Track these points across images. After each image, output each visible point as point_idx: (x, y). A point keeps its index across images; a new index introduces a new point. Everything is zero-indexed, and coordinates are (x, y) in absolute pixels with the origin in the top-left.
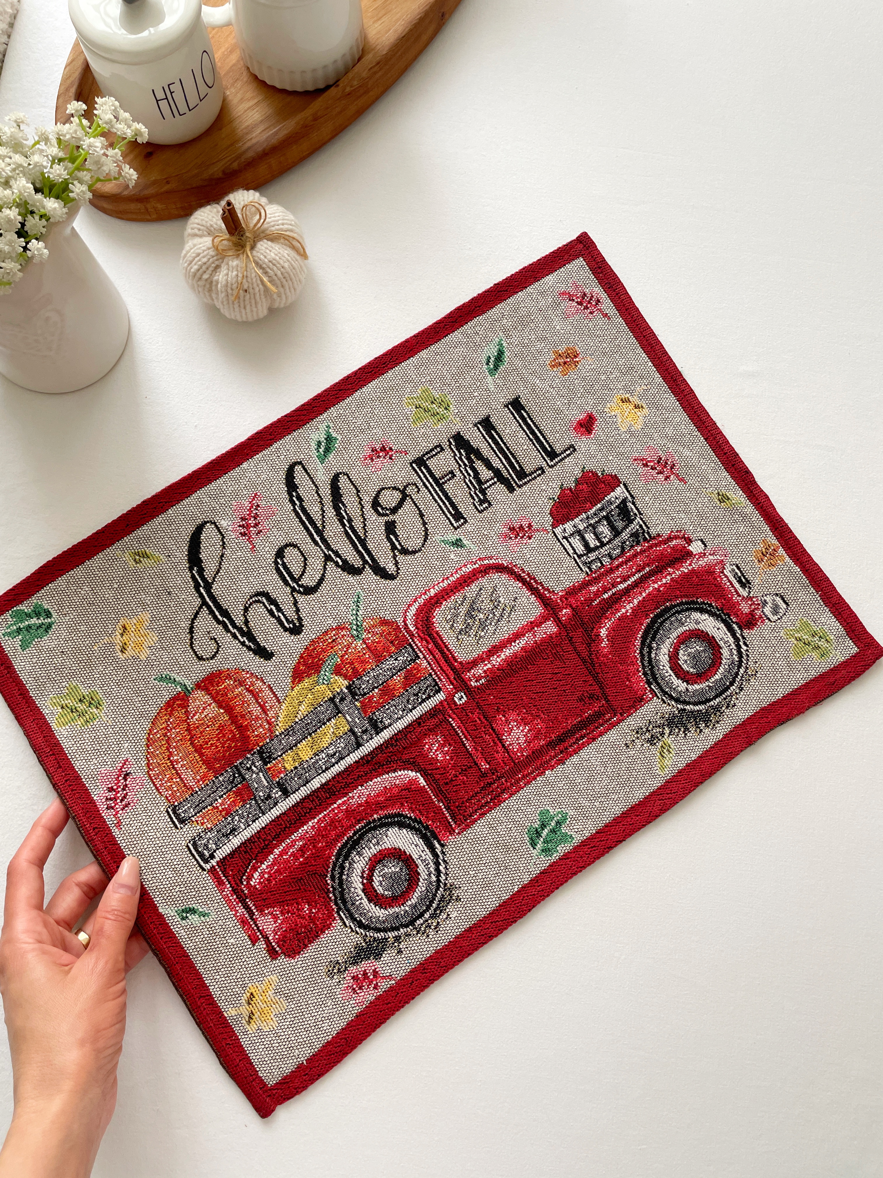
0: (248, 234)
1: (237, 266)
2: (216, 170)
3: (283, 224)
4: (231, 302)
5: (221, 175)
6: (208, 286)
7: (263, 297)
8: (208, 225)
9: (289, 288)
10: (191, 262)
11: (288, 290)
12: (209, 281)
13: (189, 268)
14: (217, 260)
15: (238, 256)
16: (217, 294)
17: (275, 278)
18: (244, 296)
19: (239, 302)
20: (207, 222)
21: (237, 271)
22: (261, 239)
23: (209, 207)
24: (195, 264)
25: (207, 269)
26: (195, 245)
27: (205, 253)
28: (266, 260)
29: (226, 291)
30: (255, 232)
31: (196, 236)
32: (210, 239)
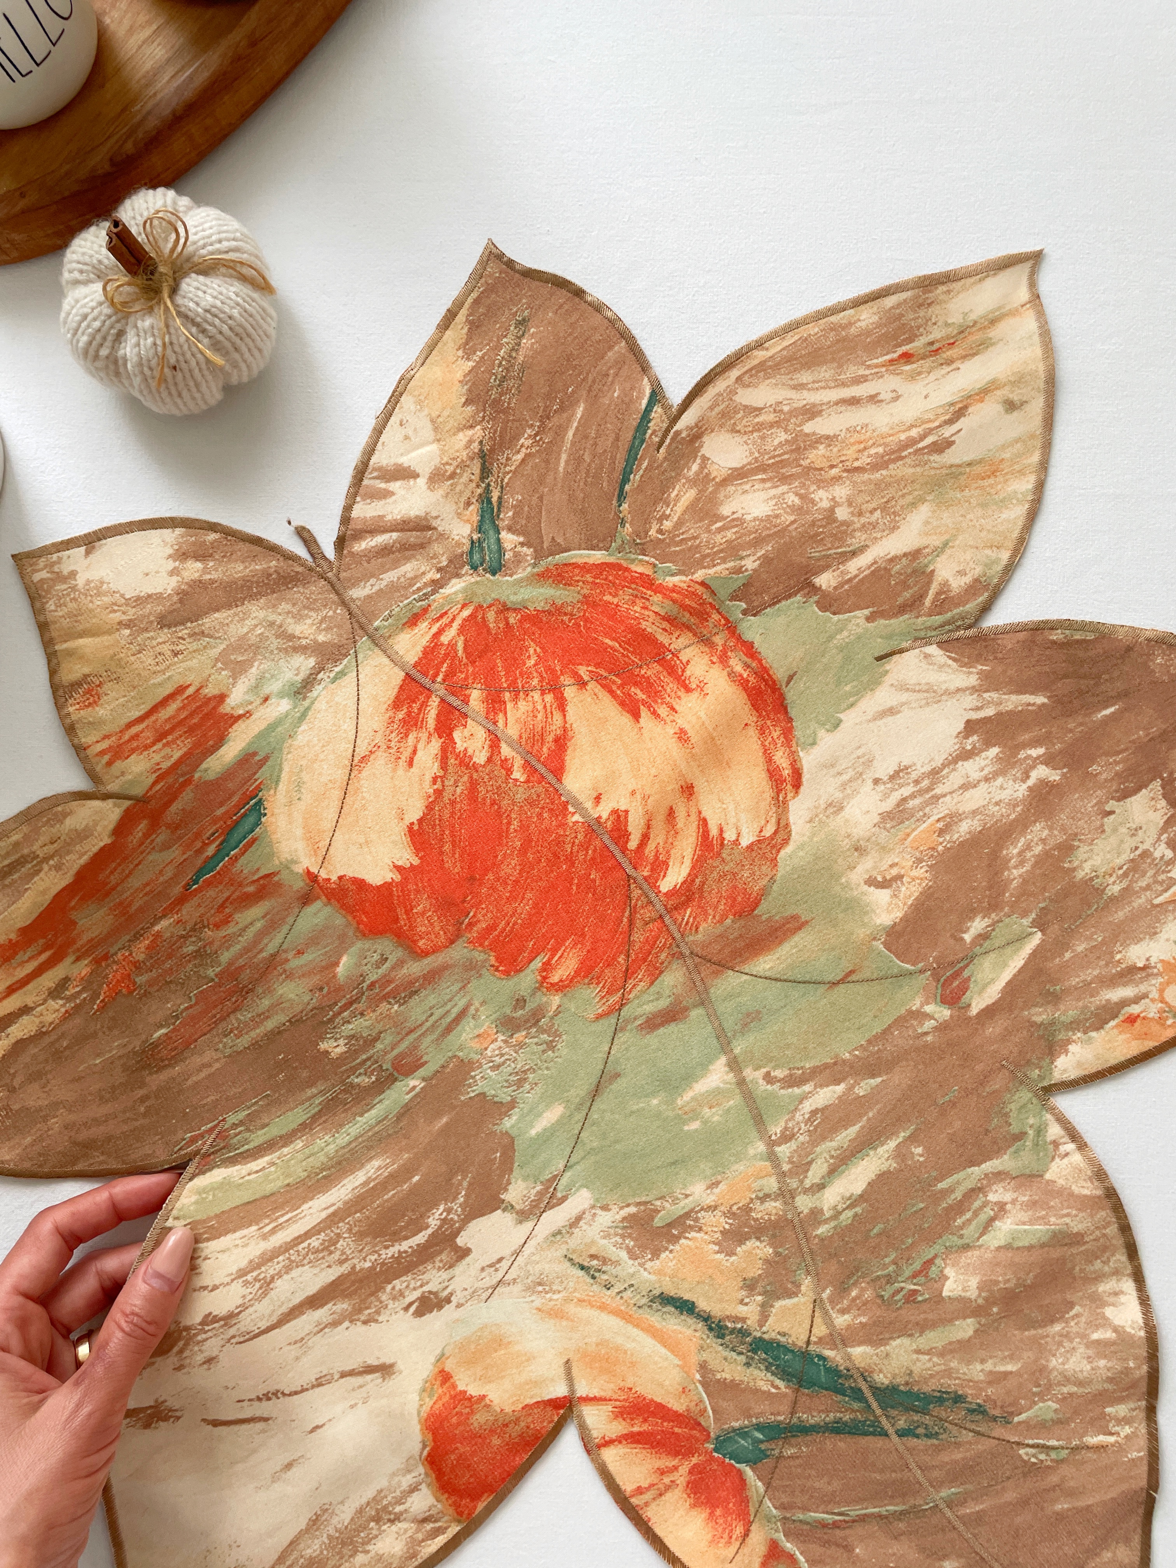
0: (162, 269)
1: (153, 327)
2: (99, 161)
3: (220, 241)
4: (154, 390)
5: (107, 167)
6: (112, 367)
7: (206, 373)
8: (95, 261)
9: (249, 350)
10: (77, 330)
11: (246, 354)
12: (112, 359)
13: (74, 341)
14: (118, 321)
15: (150, 310)
16: (129, 377)
17: (220, 337)
18: (174, 377)
19: (168, 388)
20: (91, 256)
21: (154, 335)
22: (186, 274)
23: (93, 229)
24: (83, 334)
26: (77, 301)
27: (96, 312)
28: (200, 310)
29: (142, 372)
30: (173, 263)
31: (77, 284)
32: (100, 287)
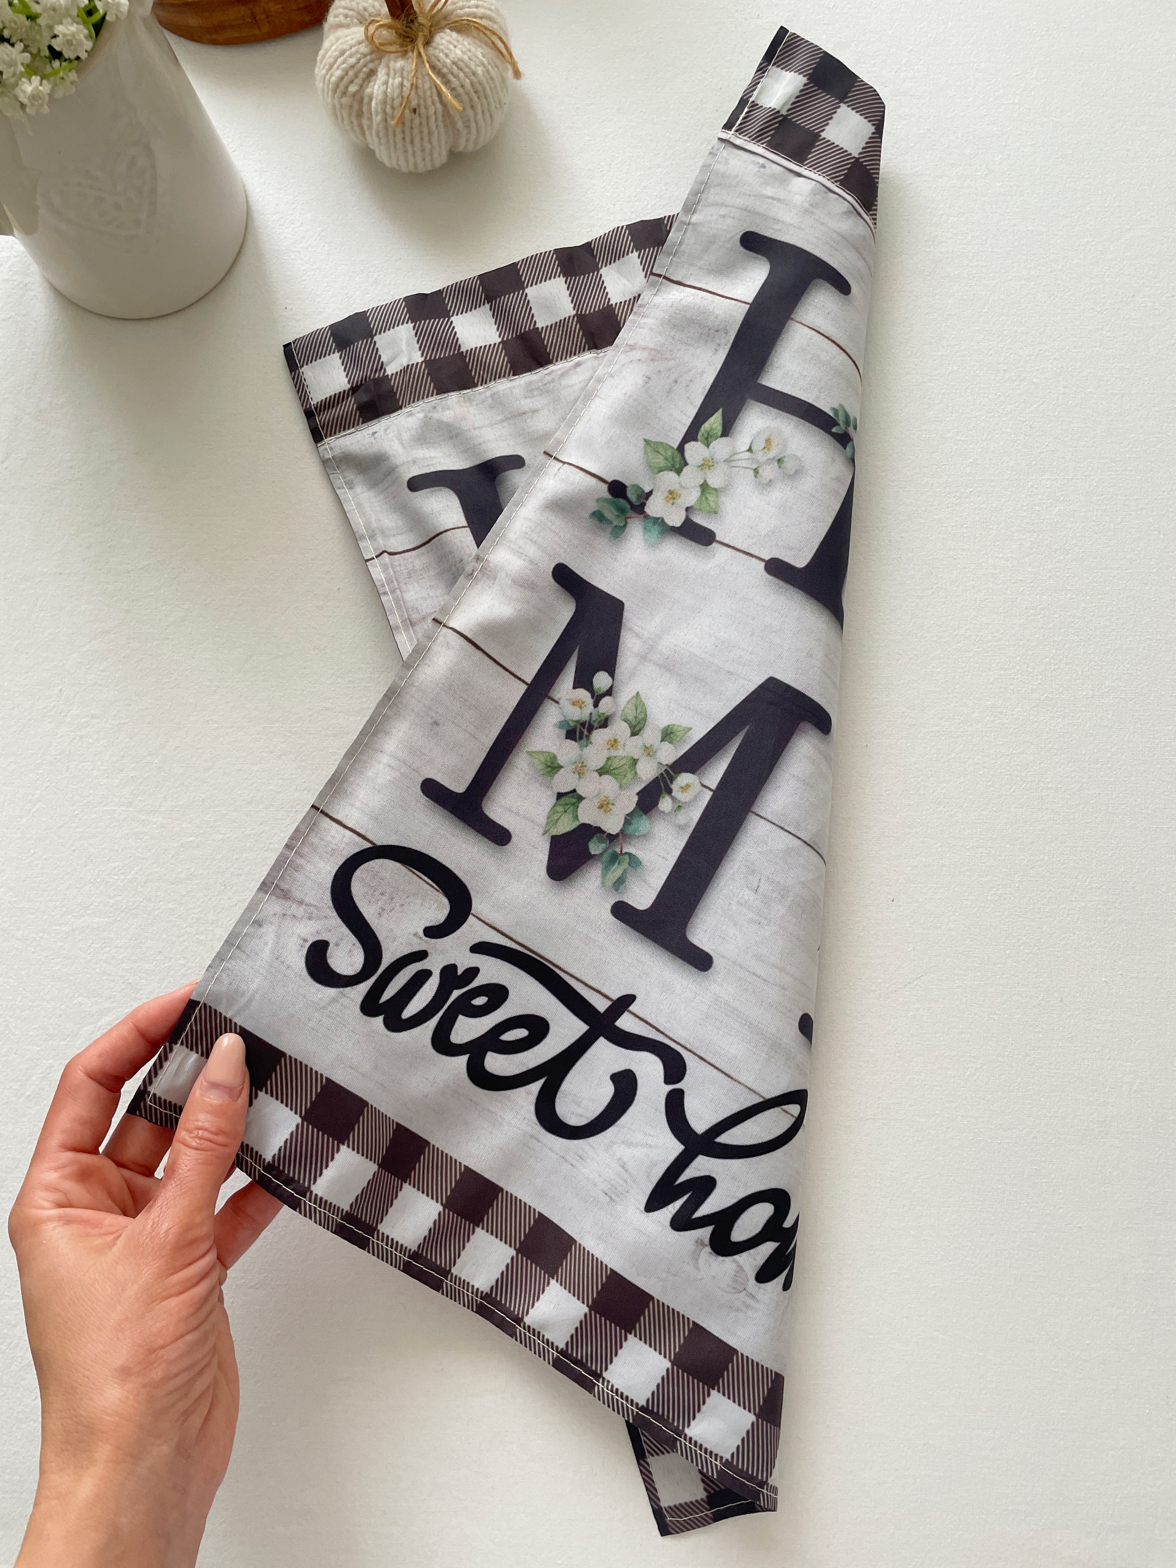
0: (421, 19)
1: (403, 69)
4: (391, 133)
6: (356, 106)
7: (441, 124)
8: (361, 8)
9: (483, 112)
10: (333, 65)
11: (479, 115)
12: (358, 97)
13: (328, 78)
14: (372, 61)
15: (404, 54)
16: (370, 119)
17: (461, 90)
18: (412, 121)
19: (403, 132)
20: (358, 4)
21: (402, 76)
22: (441, 29)
24: (338, 68)
26: (338, 39)
27: (354, 49)
28: (448, 62)
29: (385, 112)
30: (433, 17)
31: (341, 26)
32: (362, 29)
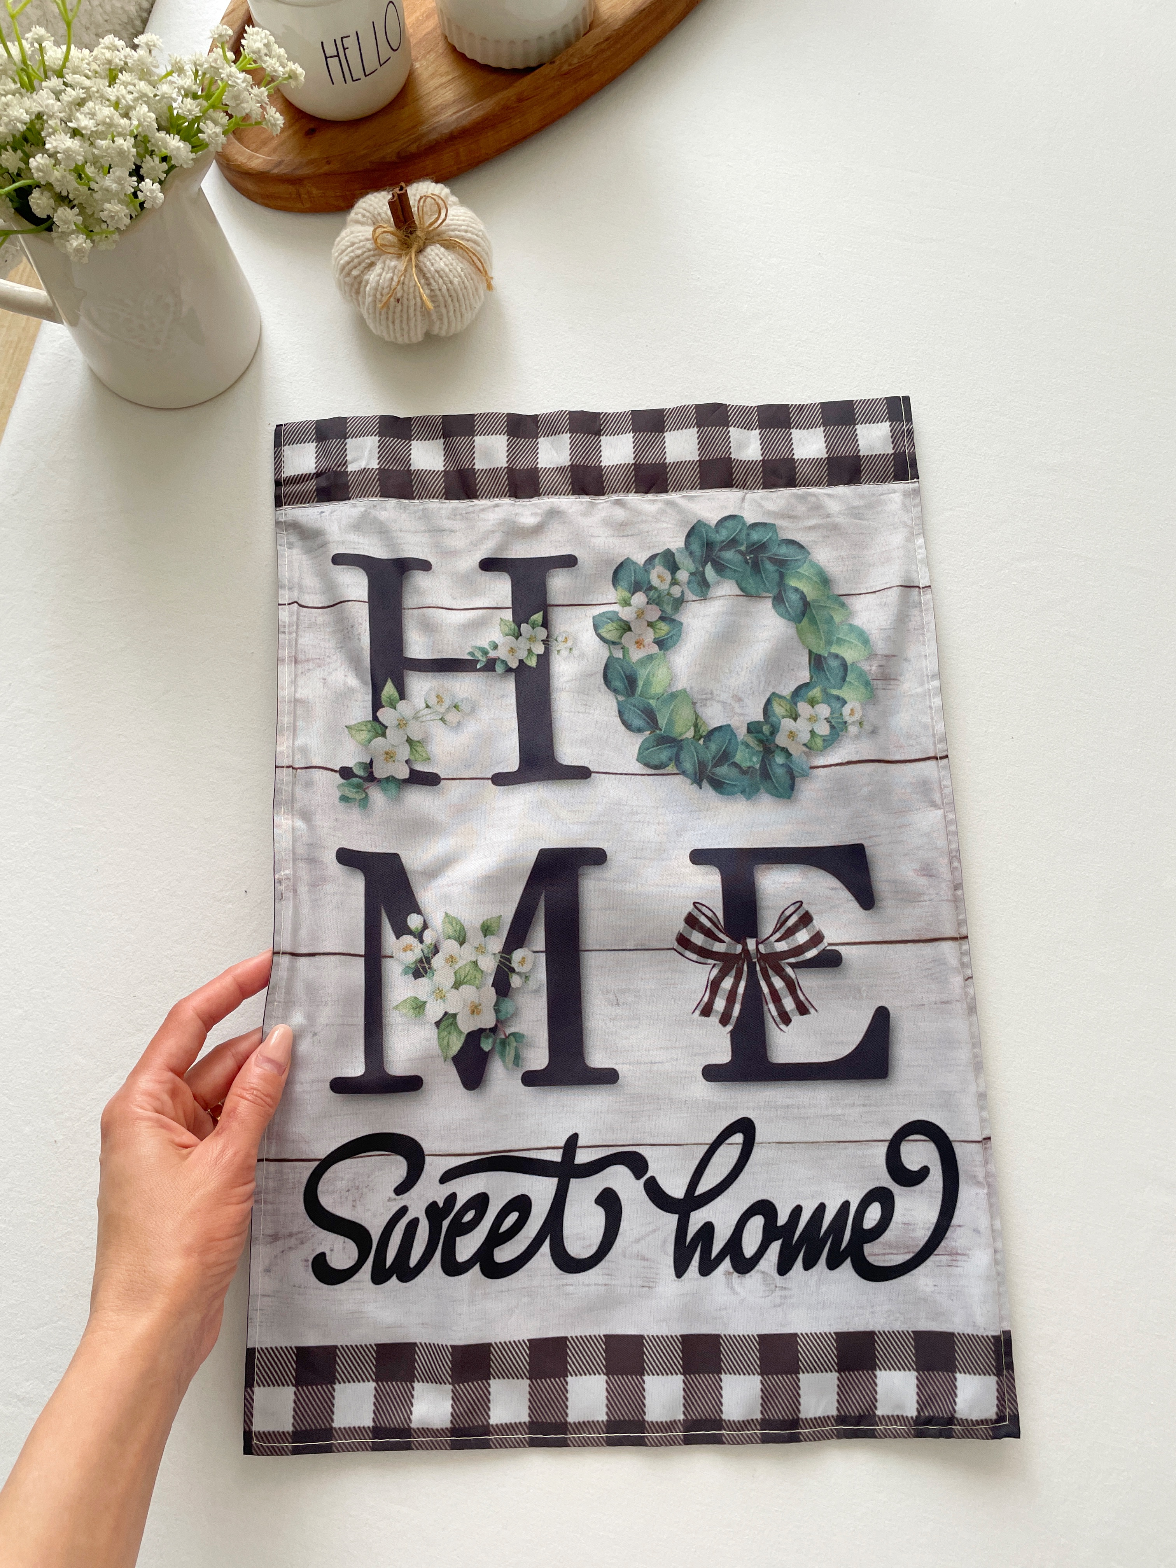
0: (419, 233)
1: (395, 267)
2: (388, 153)
3: (465, 232)
4: (377, 311)
5: (393, 157)
6: (356, 286)
7: (418, 314)
9: (455, 310)
10: (343, 251)
11: (451, 313)
12: (358, 280)
13: (339, 258)
14: (374, 256)
15: (399, 256)
16: (364, 297)
17: (438, 293)
18: (395, 306)
19: (387, 313)
20: (375, 208)
21: (394, 273)
22: (433, 243)
24: (346, 255)
25: (359, 264)
26: (352, 233)
27: (362, 244)
28: (432, 269)
29: (375, 295)
30: (429, 232)
31: (357, 222)
32: (371, 229)
